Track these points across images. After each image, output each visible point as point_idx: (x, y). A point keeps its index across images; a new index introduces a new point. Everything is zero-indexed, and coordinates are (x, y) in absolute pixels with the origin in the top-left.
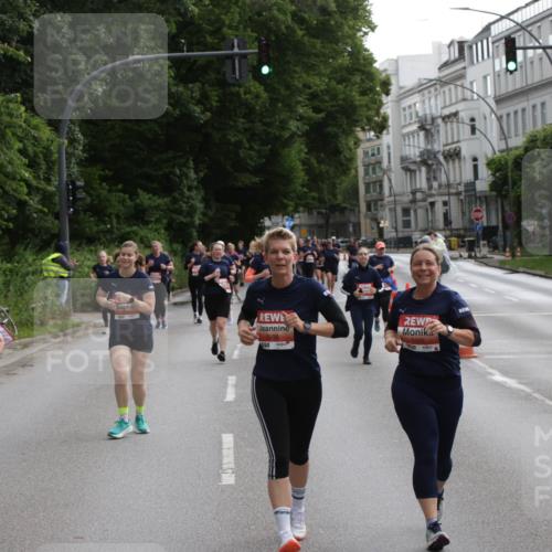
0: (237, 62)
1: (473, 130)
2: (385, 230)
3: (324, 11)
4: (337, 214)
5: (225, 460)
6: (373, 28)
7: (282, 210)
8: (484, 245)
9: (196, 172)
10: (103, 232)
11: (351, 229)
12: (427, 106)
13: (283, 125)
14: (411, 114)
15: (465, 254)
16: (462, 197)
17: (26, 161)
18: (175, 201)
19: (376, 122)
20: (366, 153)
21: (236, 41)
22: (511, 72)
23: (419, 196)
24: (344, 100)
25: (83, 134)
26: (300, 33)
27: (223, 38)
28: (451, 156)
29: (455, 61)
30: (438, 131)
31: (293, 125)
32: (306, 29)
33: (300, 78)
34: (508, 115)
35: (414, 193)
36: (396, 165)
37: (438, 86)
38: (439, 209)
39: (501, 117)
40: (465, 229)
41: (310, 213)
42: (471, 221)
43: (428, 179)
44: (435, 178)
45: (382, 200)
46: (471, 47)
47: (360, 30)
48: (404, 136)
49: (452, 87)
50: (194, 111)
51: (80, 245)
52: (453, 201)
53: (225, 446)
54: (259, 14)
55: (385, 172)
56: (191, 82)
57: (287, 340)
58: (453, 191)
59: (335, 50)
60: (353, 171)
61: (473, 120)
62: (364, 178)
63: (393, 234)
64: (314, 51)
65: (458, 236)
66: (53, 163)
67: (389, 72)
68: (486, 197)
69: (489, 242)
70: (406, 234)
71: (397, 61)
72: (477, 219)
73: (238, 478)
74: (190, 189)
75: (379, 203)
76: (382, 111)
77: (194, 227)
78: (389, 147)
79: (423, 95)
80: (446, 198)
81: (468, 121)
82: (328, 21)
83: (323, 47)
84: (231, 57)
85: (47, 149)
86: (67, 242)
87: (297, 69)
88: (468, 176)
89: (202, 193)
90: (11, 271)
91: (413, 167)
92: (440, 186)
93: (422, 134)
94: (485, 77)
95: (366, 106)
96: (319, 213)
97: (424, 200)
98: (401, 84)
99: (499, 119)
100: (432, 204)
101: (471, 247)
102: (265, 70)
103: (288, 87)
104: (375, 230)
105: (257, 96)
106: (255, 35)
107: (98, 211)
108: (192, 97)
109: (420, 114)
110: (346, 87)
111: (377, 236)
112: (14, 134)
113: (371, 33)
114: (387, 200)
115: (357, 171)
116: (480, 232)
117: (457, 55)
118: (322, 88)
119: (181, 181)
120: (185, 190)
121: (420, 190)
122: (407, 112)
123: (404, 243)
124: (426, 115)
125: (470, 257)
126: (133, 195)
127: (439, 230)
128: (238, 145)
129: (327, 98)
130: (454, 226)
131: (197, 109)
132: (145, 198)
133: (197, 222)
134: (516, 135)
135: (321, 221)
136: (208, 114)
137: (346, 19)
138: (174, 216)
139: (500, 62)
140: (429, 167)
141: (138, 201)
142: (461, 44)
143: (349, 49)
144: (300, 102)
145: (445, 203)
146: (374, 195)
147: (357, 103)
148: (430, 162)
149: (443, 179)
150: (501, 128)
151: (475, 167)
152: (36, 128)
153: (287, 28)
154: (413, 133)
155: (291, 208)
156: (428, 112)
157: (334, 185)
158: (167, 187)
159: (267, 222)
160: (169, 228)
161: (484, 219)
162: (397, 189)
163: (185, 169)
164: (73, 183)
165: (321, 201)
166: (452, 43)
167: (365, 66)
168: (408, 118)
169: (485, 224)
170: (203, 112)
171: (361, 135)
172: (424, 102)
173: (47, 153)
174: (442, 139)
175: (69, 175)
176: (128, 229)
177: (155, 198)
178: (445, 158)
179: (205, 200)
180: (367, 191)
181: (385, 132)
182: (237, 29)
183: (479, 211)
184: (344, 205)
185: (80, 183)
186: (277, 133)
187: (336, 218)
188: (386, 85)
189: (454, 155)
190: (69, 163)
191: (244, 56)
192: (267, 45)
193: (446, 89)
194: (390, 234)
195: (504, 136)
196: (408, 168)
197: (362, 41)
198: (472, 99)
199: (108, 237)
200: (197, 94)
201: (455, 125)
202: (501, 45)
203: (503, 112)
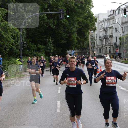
0: (61, 14)
1: (116, 30)
2: (95, 54)
3: (82, 3)
4: (84, 50)
5: (58, 107)
6: (93, 7)
7: (71, 49)
8: (118, 57)
9: (52, 40)
10: (30, 54)
11: (87, 53)
12: (105, 25)
13: (72, 29)
14: (102, 27)
15: (114, 59)
16: (113, 46)
17: (12, 37)
18: (47, 47)
19: (93, 29)
20: (91, 36)
21: (61, 10)
22: (125, 17)
23: (103, 46)
24: (86, 23)
25: (26, 31)
26: (76, 8)
27: (58, 9)
28: (111, 37)
29: (112, 15)
30: (108, 31)
31: (74, 29)
32: (78, 7)
33: (76, 18)
34: (124, 27)
35: (102, 45)
36: (98, 38)
37: (108, 20)
38: (108, 49)
39: (123, 28)
40: (114, 54)
41: (78, 50)
42: (115, 52)
43: (106, 42)
44: (107, 42)
45: (95, 47)
46: (116, 11)
47: (90, 7)
48: (100, 32)
49: (111, 21)
50: (51, 26)
51: (25, 57)
52: (111, 47)
53: (58, 103)
54: (67, 4)
55: (95, 40)
56: (51, 19)
57: (75, 85)
58: (111, 45)
59: (84, 12)
60: (88, 40)
61: (116, 28)
62: (91, 42)
63: (97, 55)
64: (79, 12)
65: (112, 55)
66: (19, 38)
67: (97, 17)
68: (119, 46)
69: (120, 57)
70: (100, 55)
71: (98, 14)
72: (117, 51)
73: (61, 111)
74: (50, 44)
75: (94, 47)
76: (95, 26)
77: (51, 53)
78: (96, 34)
79: (105, 22)
80: (110, 46)
81: (115, 28)
82: (83, 5)
83: (82, 11)
84: (60, 13)
85: (17, 34)
86: (22, 56)
87: (75, 16)
88: (115, 41)
89: (53, 45)
90: (9, 62)
91: (102, 39)
92: (108, 43)
93: (104, 31)
94: (119, 18)
95: (91, 25)
96: (80, 50)
97: (104, 47)
98: (99, 20)
99: (122, 28)
100: (106, 48)
101: (115, 58)
102: (68, 16)
103: (73, 20)
104: (93, 54)
105: (66, 22)
106: (66, 8)
107: (29, 49)
108: (51, 23)
109: (104, 27)
110: (87, 20)
111: (93, 55)
112: (10, 31)
113: (92, 8)
114: (96, 46)
115: (89, 40)
116: (118, 54)
117: (112, 13)
118: (81, 20)
119: (48, 42)
120: (49, 44)
121: (104, 44)
122: (101, 26)
123: (100, 57)
124: (105, 27)
125: (115, 60)
126: (37, 45)
127: (108, 54)
128: (61, 34)
129: (82, 23)
130: (111, 53)
131: (52, 25)
132: (40, 46)
133: (52, 51)
134: (126, 32)
135: (81, 52)
136: (55, 27)
137: (87, 5)
138: (47, 50)
139: (123, 15)
140: (106, 39)
141: (38, 47)
142: (113, 11)
143: (87, 12)
144: (76, 24)
145: (109, 48)
146: (93, 45)
147: (89, 24)
148: (106, 38)
149: (109, 42)
150: (123, 30)
151: (117, 39)
152: (15, 29)
153: (73, 7)
154: (102, 31)
155: (73, 49)
156: (105, 26)
157: (84, 43)
158: (45, 43)
159: (68, 52)
160: (45, 53)
161: (119, 51)
162: (98, 44)
163: (49, 39)
164: (23, 42)
165: (81, 47)
166: (111, 10)
167: (91, 15)
168: (101, 28)
169: (119, 52)
170: (53, 26)
171: (90, 31)
172: (105, 24)
173: (17, 35)
174: (109, 33)
175: (22, 40)
176: (36, 53)
177: (42, 46)
178: (109, 37)
179: (54, 46)
180: (91, 44)
181: (96, 31)
182: (61, 7)
183: (117, 49)
184: (86, 48)
185: (25, 42)
186: (71, 31)
187: (84, 51)
188: (96, 20)
189: (111, 36)
190: (22, 38)
191: (63, 13)
192: (68, 11)
193: (110, 21)
194: (96, 55)
195: (123, 32)
196: (101, 39)
197: (90, 10)
198: (116, 23)
199: (31, 55)
200: (52, 22)
201: (112, 29)
202: (123, 11)
203: (123, 26)
